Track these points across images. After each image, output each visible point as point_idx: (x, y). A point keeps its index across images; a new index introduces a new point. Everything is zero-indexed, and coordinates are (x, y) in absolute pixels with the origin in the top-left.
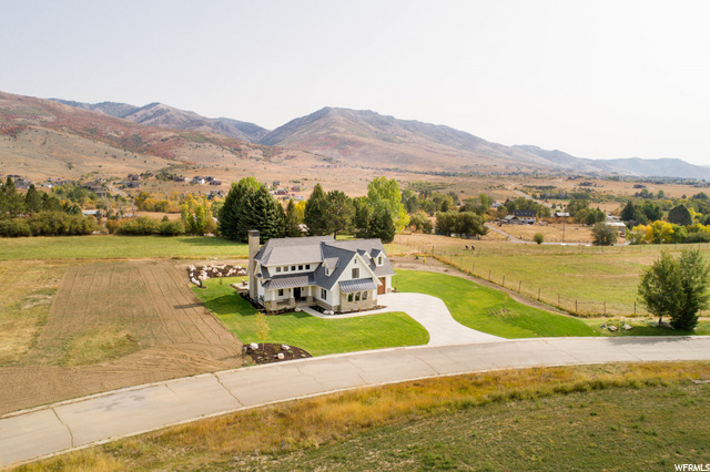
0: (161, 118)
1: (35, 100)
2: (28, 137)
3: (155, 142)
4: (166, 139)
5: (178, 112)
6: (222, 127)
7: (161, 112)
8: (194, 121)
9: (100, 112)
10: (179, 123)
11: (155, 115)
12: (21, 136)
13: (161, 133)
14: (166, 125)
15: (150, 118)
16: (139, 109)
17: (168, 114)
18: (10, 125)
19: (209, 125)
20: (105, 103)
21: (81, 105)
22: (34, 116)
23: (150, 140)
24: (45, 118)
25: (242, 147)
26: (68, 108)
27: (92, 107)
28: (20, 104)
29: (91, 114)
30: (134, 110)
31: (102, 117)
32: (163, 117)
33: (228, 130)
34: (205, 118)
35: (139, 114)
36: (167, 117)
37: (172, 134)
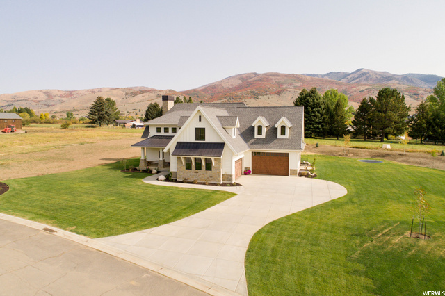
0: (363, 78)
1: (292, 76)
2: (286, 95)
3: (355, 93)
4: (362, 91)
5: (375, 73)
6: (408, 80)
7: (364, 74)
8: (385, 78)
9: (327, 78)
10: (375, 80)
11: (359, 77)
12: (282, 95)
13: (360, 87)
14: (365, 83)
15: (356, 79)
16: (350, 74)
17: (368, 75)
18: (280, 89)
19: (397, 79)
20: (330, 73)
21: (317, 75)
22: (291, 84)
23: (352, 92)
24: (296, 85)
25: (420, 92)
26: (308, 78)
27: (322, 76)
28: (286, 78)
29: (320, 80)
30: (346, 75)
31: (327, 81)
32: (365, 77)
33: (412, 81)
34: (395, 75)
35: (349, 77)
36: (367, 77)
37: (367, 87)
